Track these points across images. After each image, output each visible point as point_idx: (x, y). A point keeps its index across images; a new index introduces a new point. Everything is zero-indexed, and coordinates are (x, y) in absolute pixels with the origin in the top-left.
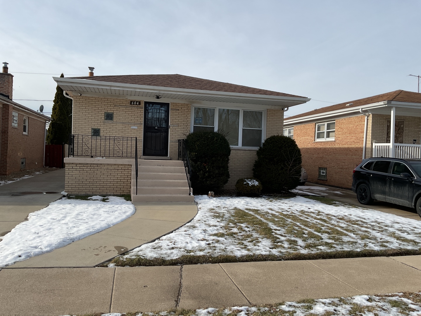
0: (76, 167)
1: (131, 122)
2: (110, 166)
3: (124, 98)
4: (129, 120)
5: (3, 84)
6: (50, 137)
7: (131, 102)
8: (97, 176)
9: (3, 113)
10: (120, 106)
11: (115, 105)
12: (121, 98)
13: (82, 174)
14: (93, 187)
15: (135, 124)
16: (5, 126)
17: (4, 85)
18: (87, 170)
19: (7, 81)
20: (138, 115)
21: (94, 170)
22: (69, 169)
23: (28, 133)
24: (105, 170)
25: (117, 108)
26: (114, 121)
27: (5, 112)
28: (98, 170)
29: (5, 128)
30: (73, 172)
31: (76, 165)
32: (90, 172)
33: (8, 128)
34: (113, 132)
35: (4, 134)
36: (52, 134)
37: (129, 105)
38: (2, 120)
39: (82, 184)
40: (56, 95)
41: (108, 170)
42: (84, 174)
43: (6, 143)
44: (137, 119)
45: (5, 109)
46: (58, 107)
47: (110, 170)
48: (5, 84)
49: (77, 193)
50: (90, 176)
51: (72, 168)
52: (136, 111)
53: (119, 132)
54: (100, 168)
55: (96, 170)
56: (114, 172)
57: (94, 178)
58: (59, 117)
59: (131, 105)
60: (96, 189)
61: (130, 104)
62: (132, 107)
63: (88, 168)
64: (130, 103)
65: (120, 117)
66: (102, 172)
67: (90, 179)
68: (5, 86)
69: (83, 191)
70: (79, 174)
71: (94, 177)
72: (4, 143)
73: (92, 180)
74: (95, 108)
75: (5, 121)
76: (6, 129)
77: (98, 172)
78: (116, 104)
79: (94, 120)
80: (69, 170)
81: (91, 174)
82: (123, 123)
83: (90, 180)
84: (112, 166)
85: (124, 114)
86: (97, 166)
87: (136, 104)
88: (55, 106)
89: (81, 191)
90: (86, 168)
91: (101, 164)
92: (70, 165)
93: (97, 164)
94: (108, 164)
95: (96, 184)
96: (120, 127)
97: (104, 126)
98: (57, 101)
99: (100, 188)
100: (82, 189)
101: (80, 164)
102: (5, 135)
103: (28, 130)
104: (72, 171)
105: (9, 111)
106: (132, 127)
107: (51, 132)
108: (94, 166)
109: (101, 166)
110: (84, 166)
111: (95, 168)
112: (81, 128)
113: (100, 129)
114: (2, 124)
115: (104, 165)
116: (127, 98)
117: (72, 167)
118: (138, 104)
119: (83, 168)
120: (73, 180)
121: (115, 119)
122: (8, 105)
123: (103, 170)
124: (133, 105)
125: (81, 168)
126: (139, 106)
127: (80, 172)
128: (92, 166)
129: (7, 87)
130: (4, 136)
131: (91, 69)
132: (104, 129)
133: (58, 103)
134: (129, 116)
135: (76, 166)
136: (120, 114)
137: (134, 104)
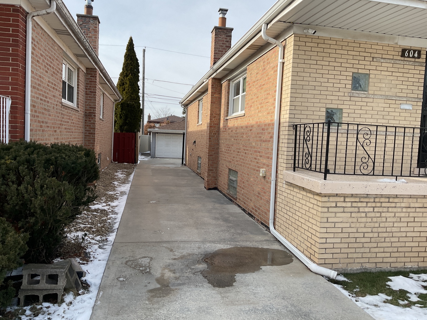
0: (344, 205)
1: (401, 95)
2: (415, 200)
3: (391, 43)
4: (397, 90)
5: (87, 35)
6: (117, 122)
7: (404, 51)
8: (387, 225)
9: (87, 84)
10: (382, 60)
11: (373, 58)
12: (386, 43)
13: (355, 220)
14: (377, 250)
15: (408, 100)
16: (90, 105)
17: (89, 35)
18: (367, 210)
19: (93, 29)
20: (414, 80)
21: (381, 210)
22: (328, 208)
23: (103, 116)
24: (404, 210)
25: (376, 64)
26: (370, 92)
27: (90, 82)
28: (390, 209)
29: (90, 108)
30: (338, 215)
31: (345, 197)
32: (373, 215)
33: (95, 108)
34: (366, 116)
35: (89, 118)
36: (121, 117)
37: (400, 58)
38: (86, 94)
39: (356, 245)
40: (123, 65)
41: (409, 210)
42: (360, 220)
43: (92, 133)
44: (413, 88)
45: (89, 76)
46: (128, 82)
47: (413, 210)
48: (90, 35)
49: (344, 266)
50: (372, 225)
51: (336, 207)
52: (411, 71)
53: (377, 117)
54: (393, 205)
55: (385, 210)
56: (420, 215)
57: (380, 230)
58: (130, 96)
59: (403, 58)
60: (383, 255)
61: (402, 56)
62: (405, 63)
63: (369, 205)
64: (400, 54)
65: (380, 85)
66: (397, 215)
67: (372, 232)
68: (89, 37)
69: (357, 260)
70: (350, 220)
71: (379, 227)
72: (89, 133)
73: (376, 235)
74: (335, 64)
75: (90, 97)
76: (92, 109)
77: (388, 215)
78: (376, 55)
79: (332, 89)
80: (328, 212)
81: (375, 220)
82: (387, 98)
83: (371, 235)
84: (419, 200)
85: (388, 78)
86: (387, 200)
87: (413, 57)
88: (123, 81)
89: (352, 261)
90: (364, 204)
91: (396, 196)
92: (332, 199)
93: (388, 197)
94: (410, 197)
95: (384, 245)
96: (380, 105)
97: (350, 103)
98: (126, 74)
99: (391, 252)
100: (355, 255)
101: (352, 196)
102: (91, 120)
103: (103, 112)
104: (336, 213)
105: (96, 79)
106: (403, 107)
107: (120, 115)
108: (382, 200)
109: (396, 200)
110: (362, 200)
111: (384, 205)
112: (306, 108)
113: (342, 109)
114: (86, 102)
115: (403, 197)
116: (396, 41)
117: (336, 202)
118: (416, 55)
119: (359, 205)
120: (336, 235)
121: (372, 89)
122: (95, 70)
123: (399, 210)
124: (406, 59)
125: (355, 205)
126: (417, 60)
127: (351, 217)
128: (377, 200)
129: (93, 38)
130: (89, 121)
131: (223, 11)
132: (349, 111)
133: (127, 76)
134: (397, 82)
135: (344, 201)
136: (381, 77)
137: (409, 57)
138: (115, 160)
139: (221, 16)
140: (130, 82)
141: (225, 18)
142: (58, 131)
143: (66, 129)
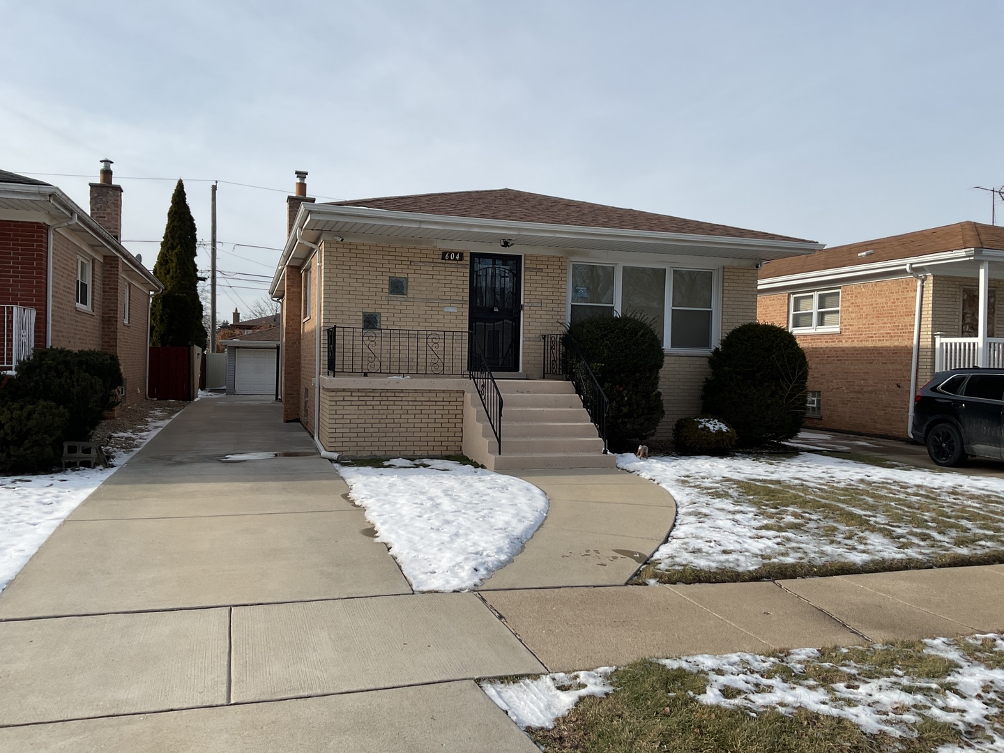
0: (351, 399)
1: (444, 297)
2: (421, 394)
3: (430, 247)
4: (439, 293)
5: (105, 210)
6: (156, 329)
7: (444, 254)
8: (394, 416)
9: (104, 277)
10: (421, 264)
11: (411, 261)
12: (424, 246)
13: (362, 412)
14: (385, 439)
15: (451, 302)
16: (109, 307)
17: (107, 211)
18: (373, 403)
19: (113, 203)
20: (457, 282)
21: (387, 403)
22: (336, 401)
23: (129, 320)
24: (411, 403)
25: (415, 267)
26: (410, 296)
27: (109, 274)
28: (397, 403)
29: (110, 310)
30: (346, 408)
31: (351, 392)
32: (380, 407)
33: (117, 310)
34: (406, 320)
35: (108, 325)
36: (162, 320)
37: (440, 261)
38: (104, 292)
39: (364, 435)
41: (416, 403)
42: (367, 412)
43: (111, 346)
44: (457, 290)
45: (108, 266)
46: (175, 260)
47: (420, 403)
48: (109, 211)
49: (355, 454)
50: (380, 416)
51: (344, 400)
52: (453, 274)
53: (419, 320)
54: (399, 399)
55: (392, 403)
56: (427, 408)
57: (387, 421)
58: (179, 282)
59: (444, 261)
60: (392, 444)
61: (442, 259)
62: (446, 265)
63: (376, 399)
64: (441, 257)
65: (420, 288)
66: (403, 408)
67: (380, 423)
68: (108, 214)
69: (366, 449)
70: (358, 412)
71: (387, 418)
72: (108, 346)
73: (384, 426)
74: (370, 269)
75: (108, 295)
76: (112, 312)
77: (394, 407)
78: (415, 259)
79: (368, 293)
80: (336, 405)
81: (382, 412)
82: (428, 301)
83: (379, 426)
84: (424, 395)
85: (429, 281)
86: (393, 394)
87: (455, 259)
88: (166, 257)
89: (362, 449)
90: (371, 398)
91: (402, 391)
92: (339, 394)
93: (394, 391)
94: (416, 391)
95: (393, 434)
96: (421, 308)
97: (388, 307)
99: (399, 442)
100: (364, 444)
101: (359, 390)
102: (110, 327)
103: (129, 314)
104: (344, 406)
105: (118, 271)
106: (446, 309)
107: (161, 316)
108: (388, 394)
109: (402, 395)
110: (368, 394)
111: (390, 399)
112: (341, 313)
113: (380, 313)
114: (103, 302)
115: (409, 391)
116: (435, 245)
117: (344, 397)
118: (458, 258)
119: (366, 398)
120: (345, 426)
121: (411, 293)
122: (116, 259)
123: (406, 403)
124: (447, 262)
125: (361, 398)
126: (459, 262)
127: (358, 409)
128: (383, 394)
129: (114, 215)
130: (109, 328)
131: (302, 175)
132: (387, 315)
134: (439, 285)
135: (351, 396)
136: (420, 280)
137: (450, 259)
138: (151, 395)
139: (298, 180)
140: (178, 259)
141: (305, 184)
142: (72, 341)
143: (80, 339)
